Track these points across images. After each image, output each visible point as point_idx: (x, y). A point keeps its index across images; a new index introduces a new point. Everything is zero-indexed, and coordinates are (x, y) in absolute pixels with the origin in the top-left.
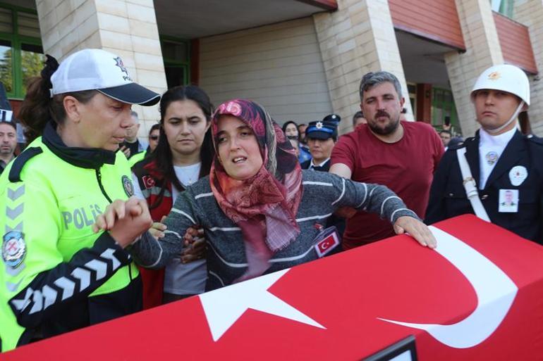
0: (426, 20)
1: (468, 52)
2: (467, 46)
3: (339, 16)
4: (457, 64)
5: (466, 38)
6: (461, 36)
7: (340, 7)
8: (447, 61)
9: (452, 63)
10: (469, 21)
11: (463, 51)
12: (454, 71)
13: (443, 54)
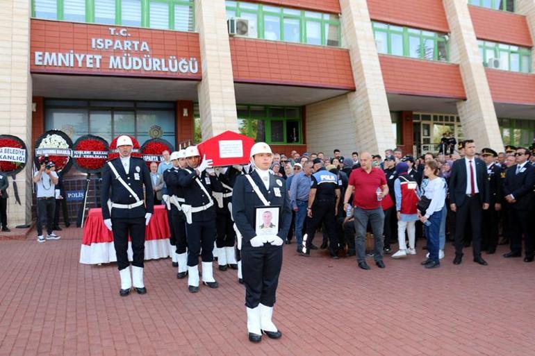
0: (441, 83)
1: (468, 100)
2: (467, 96)
3: (357, 93)
4: (463, 108)
5: (466, 92)
6: (463, 91)
7: (357, 89)
8: (458, 106)
9: (460, 108)
10: (468, 81)
11: (465, 99)
12: (461, 112)
13: (455, 102)
